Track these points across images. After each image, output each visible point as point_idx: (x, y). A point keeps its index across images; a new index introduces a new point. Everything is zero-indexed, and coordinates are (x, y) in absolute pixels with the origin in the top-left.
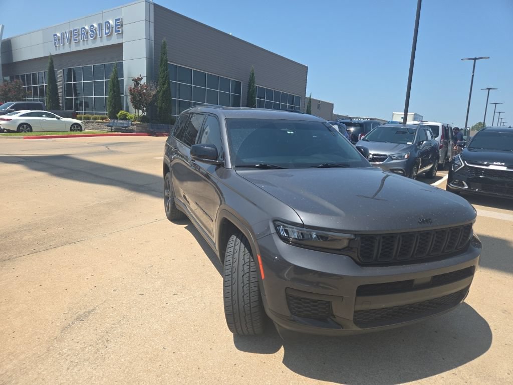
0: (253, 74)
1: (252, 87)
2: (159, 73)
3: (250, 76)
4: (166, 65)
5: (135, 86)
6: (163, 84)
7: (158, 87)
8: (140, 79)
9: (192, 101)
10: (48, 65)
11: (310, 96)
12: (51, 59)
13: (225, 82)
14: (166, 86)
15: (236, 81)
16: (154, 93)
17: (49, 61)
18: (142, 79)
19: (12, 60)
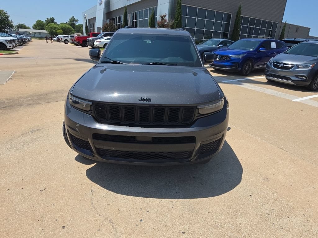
0: (240, 8)
1: (238, 17)
2: (176, 11)
3: (238, 9)
4: (180, 6)
5: (161, 20)
6: (177, 19)
7: (174, 20)
8: (165, 16)
9: (196, 28)
10: (124, 12)
11: (286, 22)
12: (126, 8)
13: (220, 15)
14: (179, 19)
15: (228, 14)
16: (171, 24)
17: (125, 9)
18: (166, 16)
19: (110, 10)
